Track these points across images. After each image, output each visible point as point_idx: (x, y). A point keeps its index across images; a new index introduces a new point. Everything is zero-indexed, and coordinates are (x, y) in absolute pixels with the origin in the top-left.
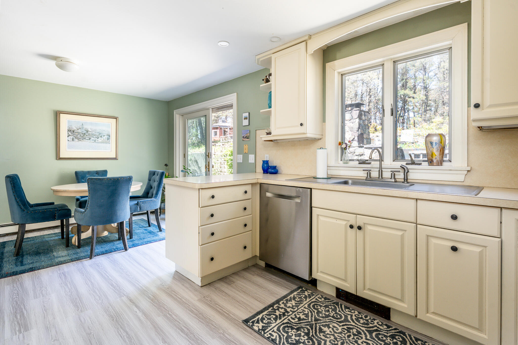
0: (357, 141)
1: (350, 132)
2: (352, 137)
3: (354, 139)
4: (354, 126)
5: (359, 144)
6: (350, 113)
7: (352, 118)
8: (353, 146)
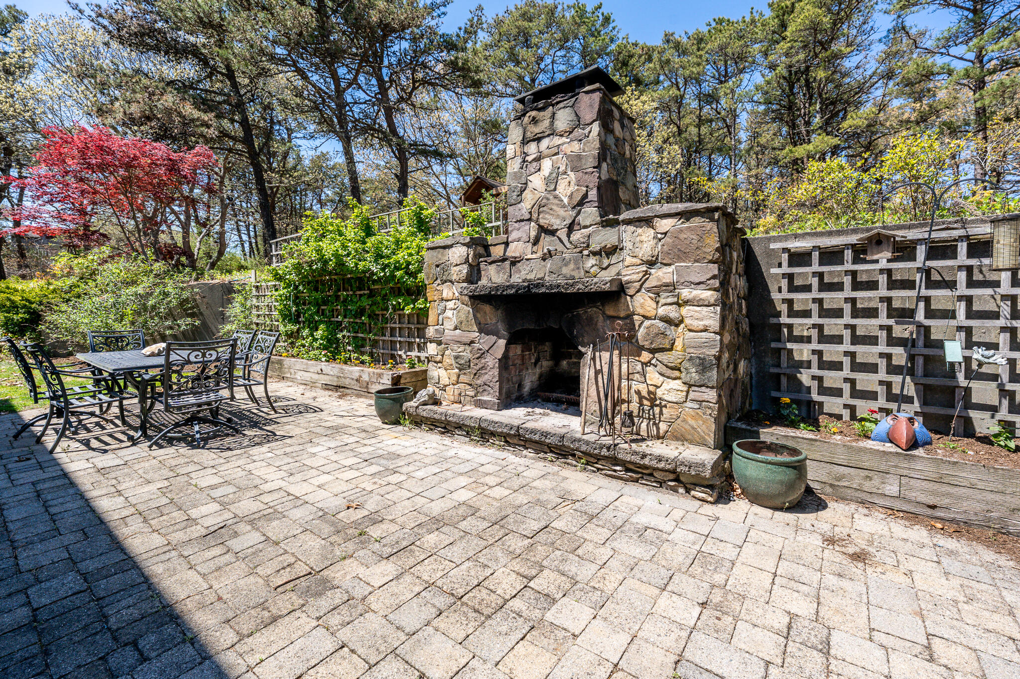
0: (596, 204)
1: (572, 174)
2: (577, 190)
3: (586, 196)
4: (584, 151)
5: (601, 216)
6: (570, 104)
7: (578, 123)
8: (583, 224)
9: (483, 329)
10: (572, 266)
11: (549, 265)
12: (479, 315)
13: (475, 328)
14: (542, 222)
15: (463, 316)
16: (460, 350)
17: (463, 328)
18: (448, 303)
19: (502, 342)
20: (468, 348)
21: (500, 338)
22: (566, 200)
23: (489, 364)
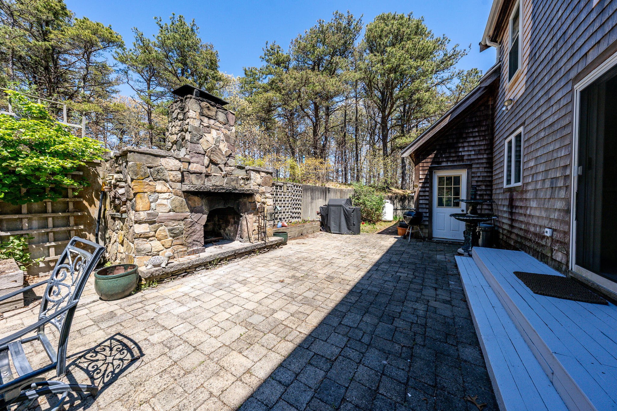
1: (226, 143)
2: (229, 150)
3: (231, 154)
4: (230, 136)
6: (225, 113)
7: (228, 122)
8: (230, 165)
9: (193, 210)
10: (235, 182)
11: (226, 180)
12: (190, 202)
13: (188, 210)
14: (212, 158)
15: (177, 204)
16: (174, 225)
17: (177, 211)
18: (160, 195)
19: (205, 216)
20: (182, 223)
21: (203, 214)
22: (224, 153)
23: (198, 229)
